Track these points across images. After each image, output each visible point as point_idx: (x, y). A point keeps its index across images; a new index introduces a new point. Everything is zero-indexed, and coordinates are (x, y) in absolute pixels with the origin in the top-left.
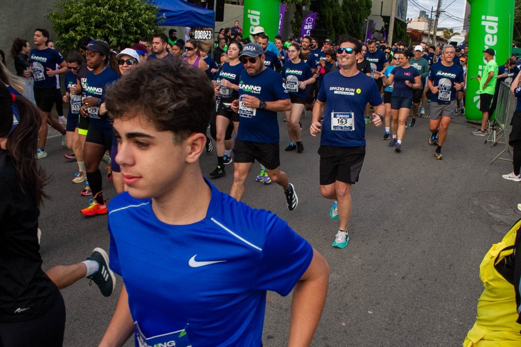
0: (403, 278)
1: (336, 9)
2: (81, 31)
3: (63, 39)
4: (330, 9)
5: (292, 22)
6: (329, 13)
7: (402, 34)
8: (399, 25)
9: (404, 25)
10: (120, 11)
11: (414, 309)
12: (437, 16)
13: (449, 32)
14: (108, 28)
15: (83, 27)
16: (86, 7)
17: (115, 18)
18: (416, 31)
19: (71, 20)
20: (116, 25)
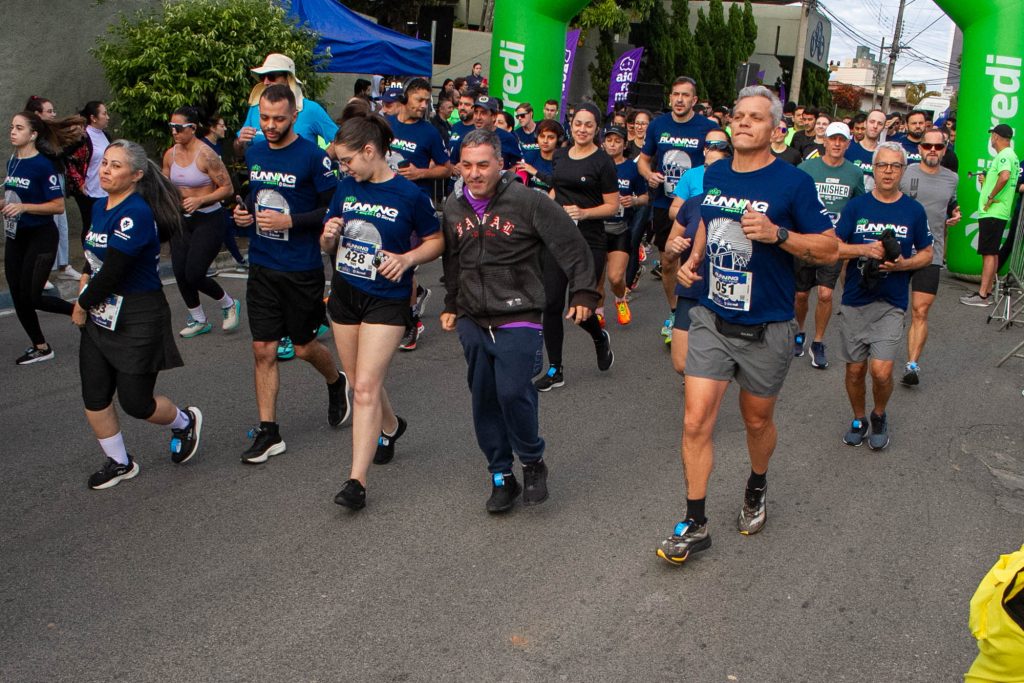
0: (804, 606)
1: (682, 42)
2: (161, 81)
3: (123, 97)
4: (671, 41)
5: (591, 67)
6: (668, 47)
7: (818, 94)
8: (812, 75)
9: (823, 75)
10: (240, 43)
11: (826, 672)
12: (893, 57)
13: (917, 90)
14: (214, 76)
15: (164, 73)
16: (171, 33)
17: (229, 56)
18: (848, 88)
19: (141, 59)
20: (231, 71)
